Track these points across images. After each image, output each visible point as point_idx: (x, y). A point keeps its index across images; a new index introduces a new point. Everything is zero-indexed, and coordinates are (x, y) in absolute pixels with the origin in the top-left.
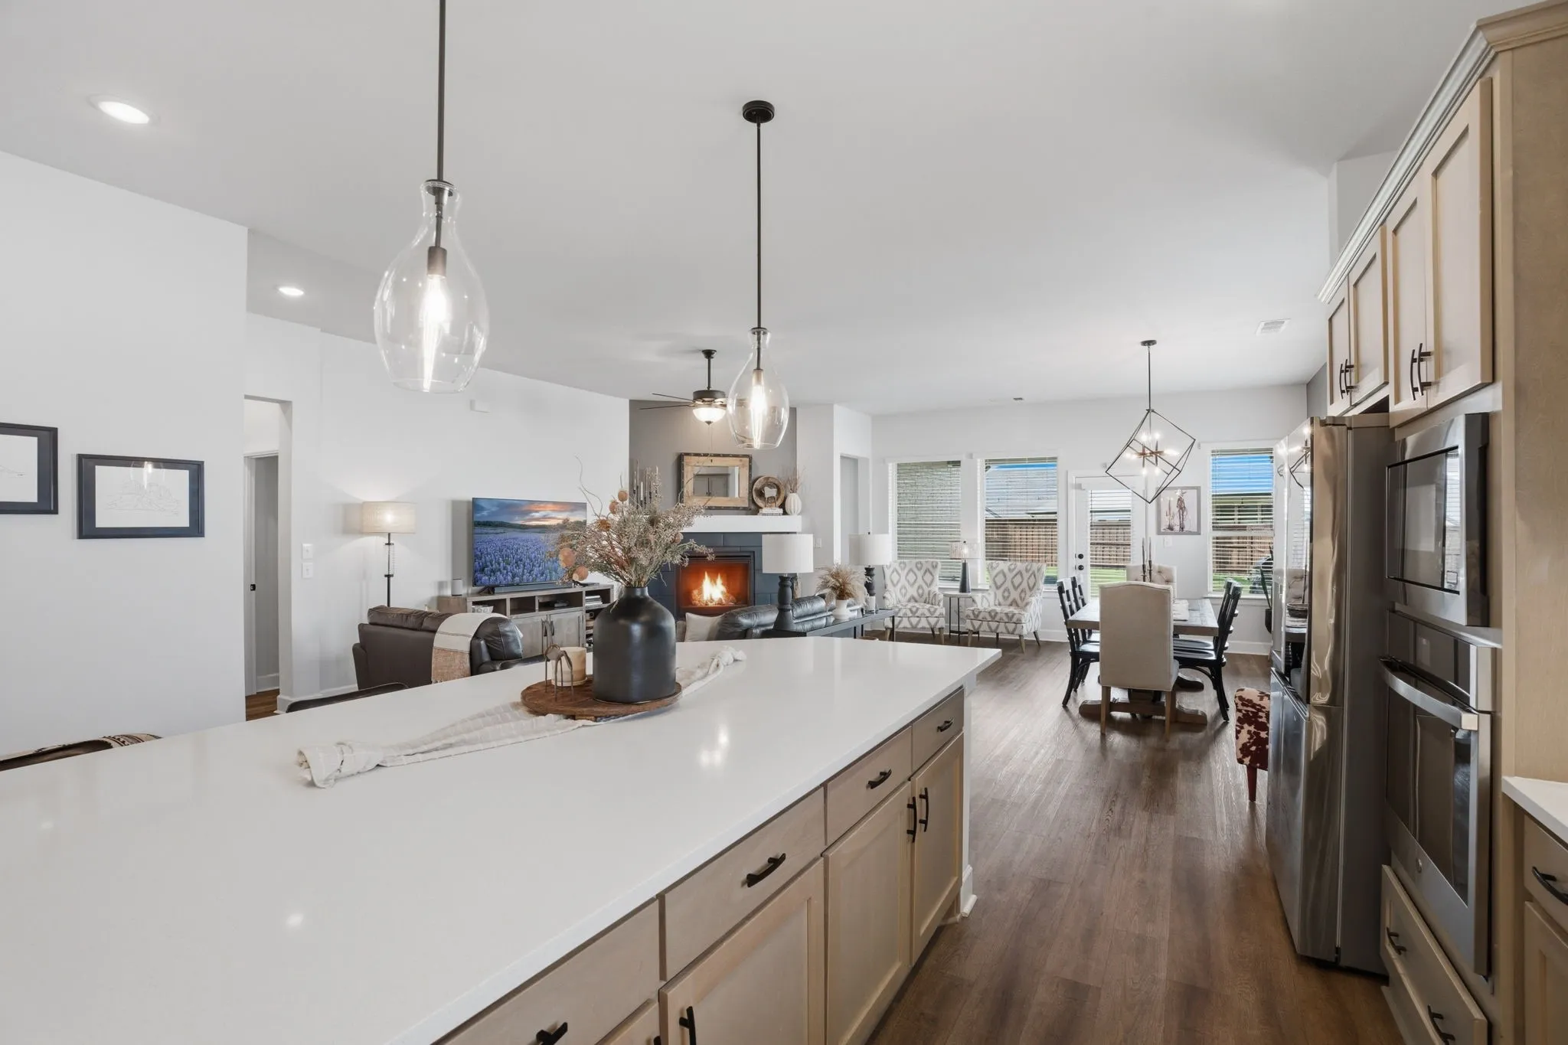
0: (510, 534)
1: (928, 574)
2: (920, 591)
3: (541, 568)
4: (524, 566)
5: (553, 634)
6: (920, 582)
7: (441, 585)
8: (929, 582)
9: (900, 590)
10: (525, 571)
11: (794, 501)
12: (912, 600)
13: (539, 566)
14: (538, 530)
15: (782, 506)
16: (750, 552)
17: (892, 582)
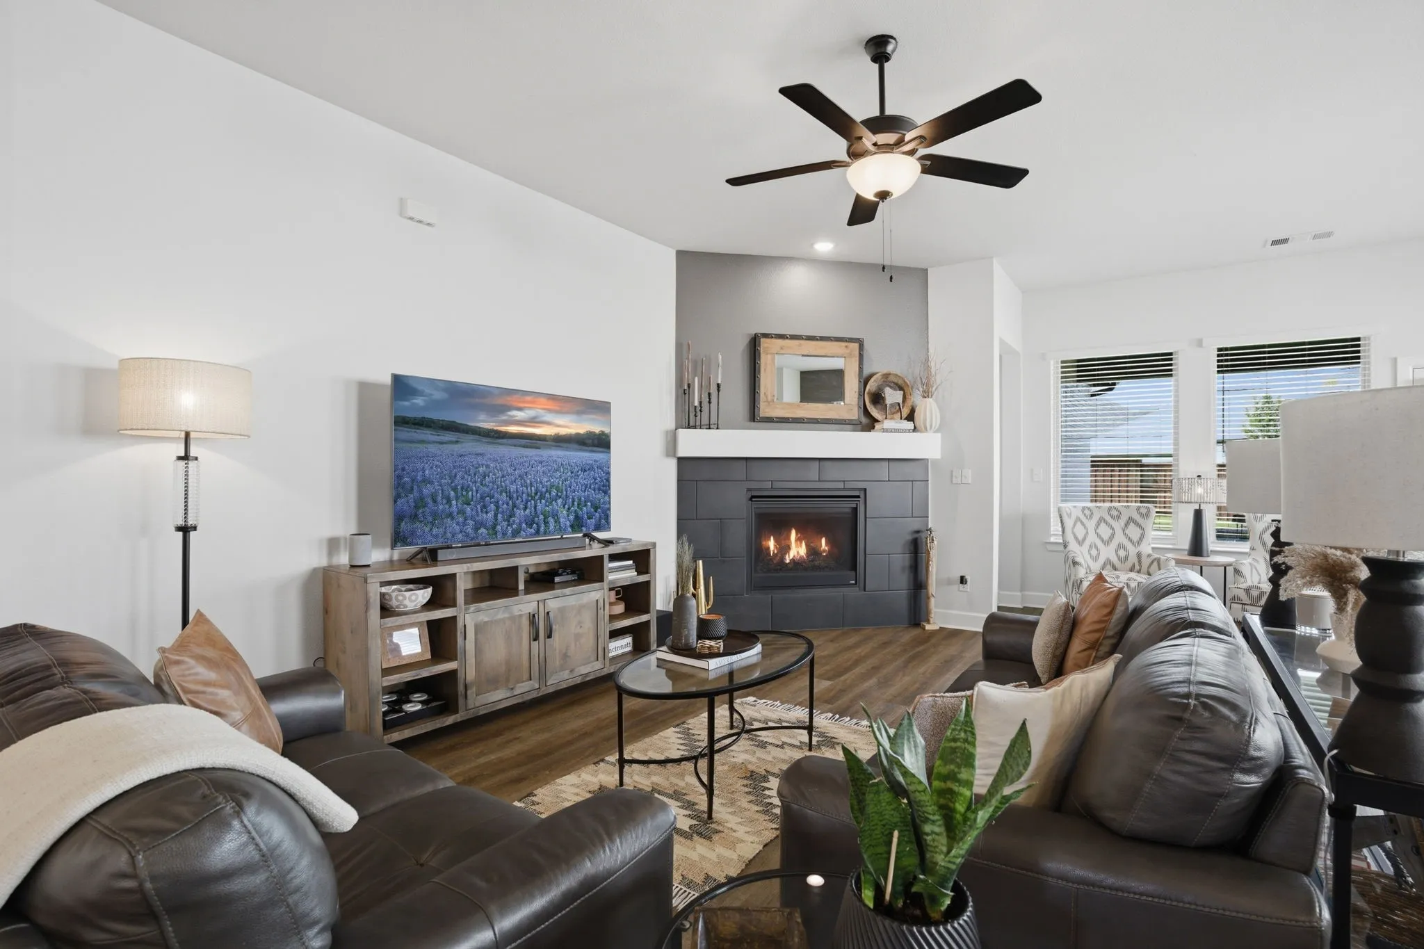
0: (469, 446)
1: (1132, 525)
2: (1122, 553)
3: (528, 511)
4: (497, 507)
5: (550, 636)
6: (1119, 538)
7: (333, 545)
8: (1136, 539)
9: (1090, 550)
10: (500, 516)
11: (928, 409)
12: (1109, 567)
13: (525, 508)
14: (523, 442)
15: (911, 417)
16: (860, 489)
17: (1076, 538)
